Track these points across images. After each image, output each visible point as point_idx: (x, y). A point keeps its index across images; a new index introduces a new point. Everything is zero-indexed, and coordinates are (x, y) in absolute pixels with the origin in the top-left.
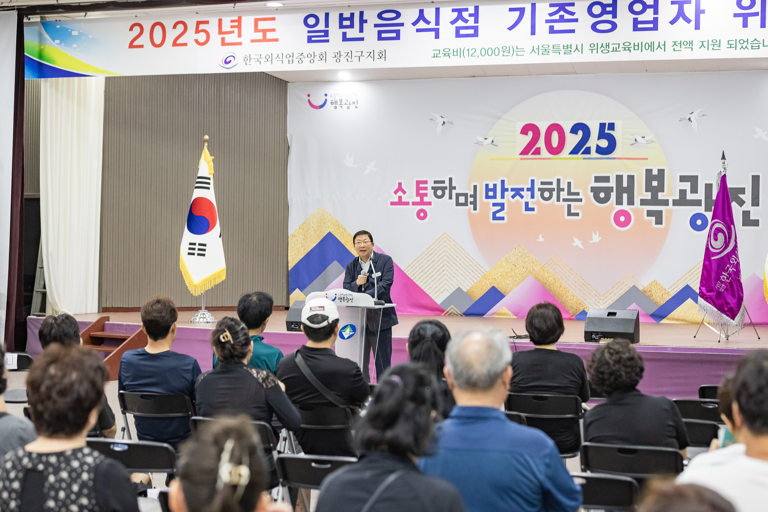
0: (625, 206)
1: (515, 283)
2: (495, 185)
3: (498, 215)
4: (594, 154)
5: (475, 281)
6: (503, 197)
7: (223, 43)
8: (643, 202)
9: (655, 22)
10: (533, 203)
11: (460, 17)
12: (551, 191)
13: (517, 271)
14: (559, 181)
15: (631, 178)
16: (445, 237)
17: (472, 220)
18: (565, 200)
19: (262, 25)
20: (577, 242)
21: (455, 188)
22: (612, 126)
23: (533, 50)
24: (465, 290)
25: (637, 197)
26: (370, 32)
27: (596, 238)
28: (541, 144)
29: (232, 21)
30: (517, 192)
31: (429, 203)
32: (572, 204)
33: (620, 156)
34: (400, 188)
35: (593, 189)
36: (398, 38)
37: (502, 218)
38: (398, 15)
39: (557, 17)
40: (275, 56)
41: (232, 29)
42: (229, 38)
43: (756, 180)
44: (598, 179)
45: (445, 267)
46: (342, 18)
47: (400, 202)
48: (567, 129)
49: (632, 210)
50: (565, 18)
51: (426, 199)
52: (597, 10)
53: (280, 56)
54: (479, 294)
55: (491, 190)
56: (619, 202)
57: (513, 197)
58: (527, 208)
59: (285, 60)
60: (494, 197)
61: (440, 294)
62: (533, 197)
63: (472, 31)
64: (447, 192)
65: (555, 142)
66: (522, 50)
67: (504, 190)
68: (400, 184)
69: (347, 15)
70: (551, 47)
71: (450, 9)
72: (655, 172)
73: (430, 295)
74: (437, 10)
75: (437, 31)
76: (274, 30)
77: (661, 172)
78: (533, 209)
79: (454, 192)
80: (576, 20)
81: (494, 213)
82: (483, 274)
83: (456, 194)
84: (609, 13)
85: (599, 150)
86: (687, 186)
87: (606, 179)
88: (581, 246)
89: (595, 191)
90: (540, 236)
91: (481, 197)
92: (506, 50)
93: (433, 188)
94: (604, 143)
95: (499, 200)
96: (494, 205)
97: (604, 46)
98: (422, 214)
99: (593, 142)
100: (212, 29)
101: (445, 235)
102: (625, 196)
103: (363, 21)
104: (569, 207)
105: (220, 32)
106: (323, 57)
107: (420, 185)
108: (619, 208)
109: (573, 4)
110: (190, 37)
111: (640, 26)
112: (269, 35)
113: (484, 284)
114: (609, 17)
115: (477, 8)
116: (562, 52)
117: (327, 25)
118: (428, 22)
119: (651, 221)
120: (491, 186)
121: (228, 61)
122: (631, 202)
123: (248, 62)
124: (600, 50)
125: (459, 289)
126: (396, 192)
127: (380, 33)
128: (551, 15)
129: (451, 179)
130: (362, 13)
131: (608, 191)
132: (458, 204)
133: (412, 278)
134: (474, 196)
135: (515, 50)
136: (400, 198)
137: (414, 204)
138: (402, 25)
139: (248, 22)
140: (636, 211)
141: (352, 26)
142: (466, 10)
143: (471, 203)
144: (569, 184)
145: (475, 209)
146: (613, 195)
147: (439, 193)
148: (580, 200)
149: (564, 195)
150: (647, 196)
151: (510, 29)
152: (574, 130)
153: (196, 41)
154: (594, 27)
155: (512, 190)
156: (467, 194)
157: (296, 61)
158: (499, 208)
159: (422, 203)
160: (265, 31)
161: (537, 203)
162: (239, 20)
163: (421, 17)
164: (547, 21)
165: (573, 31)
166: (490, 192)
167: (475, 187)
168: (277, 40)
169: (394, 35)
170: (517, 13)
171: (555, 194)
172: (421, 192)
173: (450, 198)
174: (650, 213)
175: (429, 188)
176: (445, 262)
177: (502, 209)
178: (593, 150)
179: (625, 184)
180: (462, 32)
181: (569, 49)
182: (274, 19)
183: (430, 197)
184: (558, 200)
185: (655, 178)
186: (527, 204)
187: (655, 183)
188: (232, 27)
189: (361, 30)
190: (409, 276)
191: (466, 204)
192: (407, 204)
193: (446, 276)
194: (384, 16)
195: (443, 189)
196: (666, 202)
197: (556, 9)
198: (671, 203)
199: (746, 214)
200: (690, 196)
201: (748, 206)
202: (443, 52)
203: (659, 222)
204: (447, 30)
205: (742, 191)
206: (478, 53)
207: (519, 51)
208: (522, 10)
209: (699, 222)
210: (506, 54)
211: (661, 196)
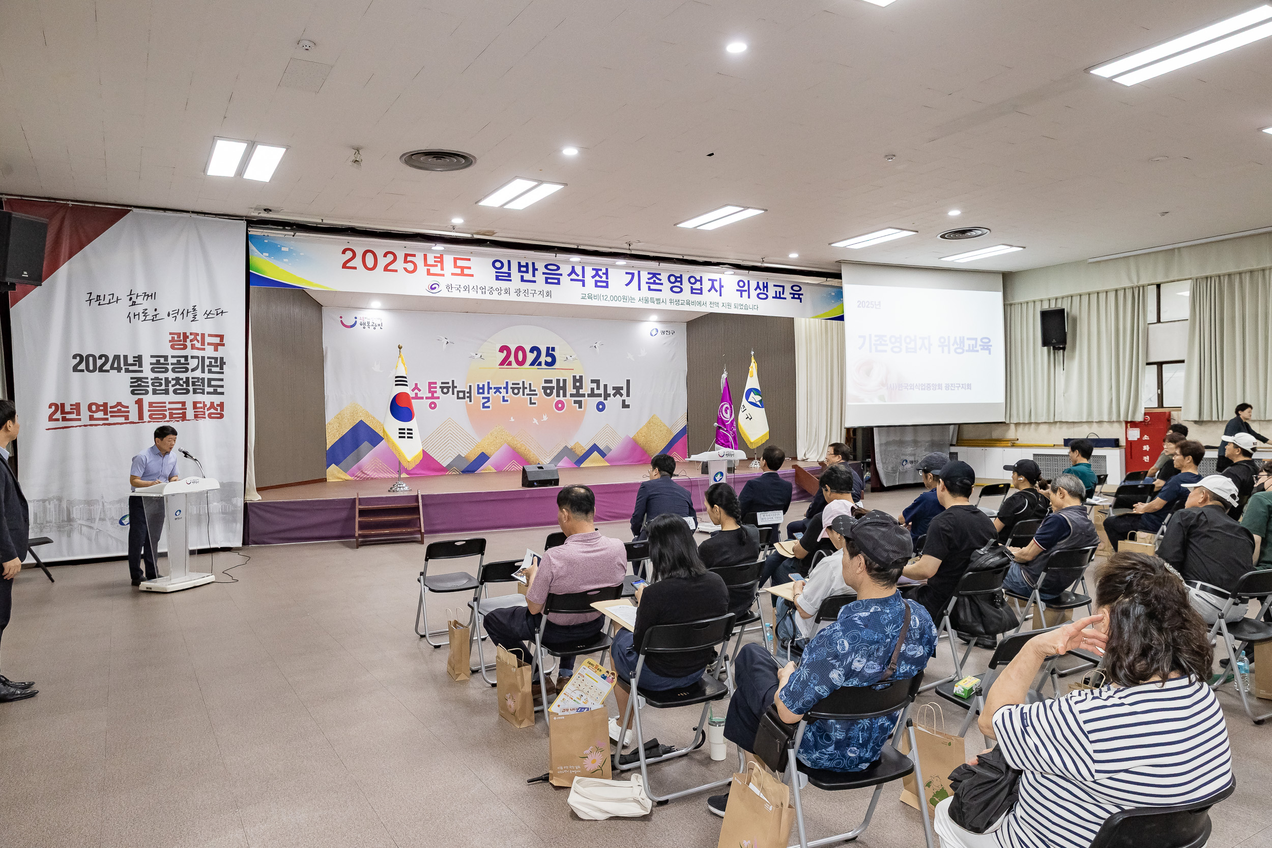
0: (561, 398)
1: (496, 449)
2: (484, 385)
3: (485, 405)
4: (543, 366)
5: (471, 449)
6: (488, 393)
7: (429, 273)
8: (572, 395)
9: (701, 289)
10: (507, 397)
11: (597, 274)
12: (519, 389)
13: (497, 441)
14: (523, 382)
15: (565, 381)
16: (449, 420)
17: (468, 408)
18: (528, 395)
19: (459, 263)
20: (535, 421)
21: (456, 387)
22: (553, 349)
23: (640, 300)
24: (464, 456)
25: (568, 393)
26: (540, 277)
27: (545, 418)
28: (512, 359)
29: (435, 257)
30: (498, 390)
31: (438, 398)
32: (532, 397)
33: (558, 368)
34: (416, 387)
35: (543, 388)
36: (558, 283)
37: (489, 407)
38: (558, 268)
39: (652, 281)
40: (471, 287)
41: (436, 264)
42: (433, 270)
43: (628, 381)
44: (546, 381)
45: (450, 441)
46: (520, 265)
47: (417, 397)
48: (528, 350)
49: (565, 400)
50: (656, 282)
51: (435, 395)
52: (673, 279)
53: (475, 287)
54: (473, 457)
55: (481, 388)
56: (558, 395)
57: (495, 393)
58: (504, 400)
59: (479, 291)
60: (483, 393)
61: (447, 459)
62: (507, 393)
63: (604, 284)
64: (451, 390)
65: (520, 358)
66: (634, 299)
67: (489, 388)
68: (416, 384)
69: (523, 263)
70: (649, 299)
71: (591, 268)
72: (578, 378)
73: (439, 461)
74: (583, 268)
75: (583, 282)
76: (469, 268)
77: (581, 377)
78: (507, 401)
79: (456, 390)
80: (662, 284)
81: (484, 404)
82: (475, 445)
84: (678, 282)
85: (547, 364)
86: (594, 386)
87: (550, 382)
88: (537, 423)
89: (545, 388)
90: (512, 418)
91: (474, 393)
92: (624, 298)
93: (440, 387)
94: (549, 360)
95: (486, 395)
96: (483, 398)
97: (677, 301)
98: (433, 406)
99: (543, 358)
100: (418, 261)
102: (561, 392)
103: (535, 270)
104: (531, 398)
105: (426, 264)
106: (507, 291)
107: (431, 385)
108: (558, 399)
109: (660, 274)
110: (399, 264)
111: (694, 291)
112: (466, 271)
113: (476, 451)
114: (678, 284)
115: (607, 270)
116: (656, 302)
117: (509, 269)
118: (578, 275)
119: (576, 407)
120: (481, 386)
121: (433, 287)
122: (565, 395)
123: (450, 290)
124: (675, 303)
125: (459, 455)
126: (413, 390)
127: (547, 279)
128: (649, 279)
129: (453, 381)
130: (533, 264)
131: (552, 388)
132: (458, 398)
134: (470, 392)
135: (630, 298)
136: (416, 394)
137: (427, 398)
138: (561, 275)
139: (448, 260)
140: (567, 401)
141: (527, 272)
142: (601, 270)
143: (468, 397)
144: (530, 384)
145: (471, 401)
146: (555, 391)
147: (445, 390)
148: (536, 395)
149: (527, 391)
150: (574, 391)
151: (627, 285)
152: (532, 351)
153: (405, 269)
154: (671, 289)
155: (495, 388)
156: (465, 391)
157: (487, 292)
158: (486, 400)
159: (433, 397)
160: (462, 268)
161: (510, 397)
162: (441, 257)
163: (573, 271)
164: (647, 283)
165: (661, 290)
166: (480, 389)
167: (470, 386)
168: (472, 276)
169: (556, 281)
170: (630, 276)
171: (521, 390)
172: (432, 390)
173: (453, 394)
174: (575, 402)
175: (438, 387)
176: (449, 438)
177: (488, 401)
178: (543, 363)
179: (561, 385)
180: (599, 284)
181: (659, 301)
182: (469, 260)
183: (439, 393)
184: (524, 395)
185: (578, 381)
186: (503, 397)
187: (578, 384)
188: (435, 261)
189: (534, 276)
191: (464, 398)
192: (422, 398)
193: (450, 448)
194: (549, 267)
195: (448, 388)
196: (583, 395)
197: (651, 276)
198: (586, 395)
199: (624, 401)
200: (596, 392)
201: (624, 397)
202: (587, 296)
203: (580, 407)
204: (590, 282)
205: (622, 388)
206: (608, 299)
207: (632, 299)
208: (633, 274)
209: (601, 407)
210: (625, 300)
211: (581, 392)
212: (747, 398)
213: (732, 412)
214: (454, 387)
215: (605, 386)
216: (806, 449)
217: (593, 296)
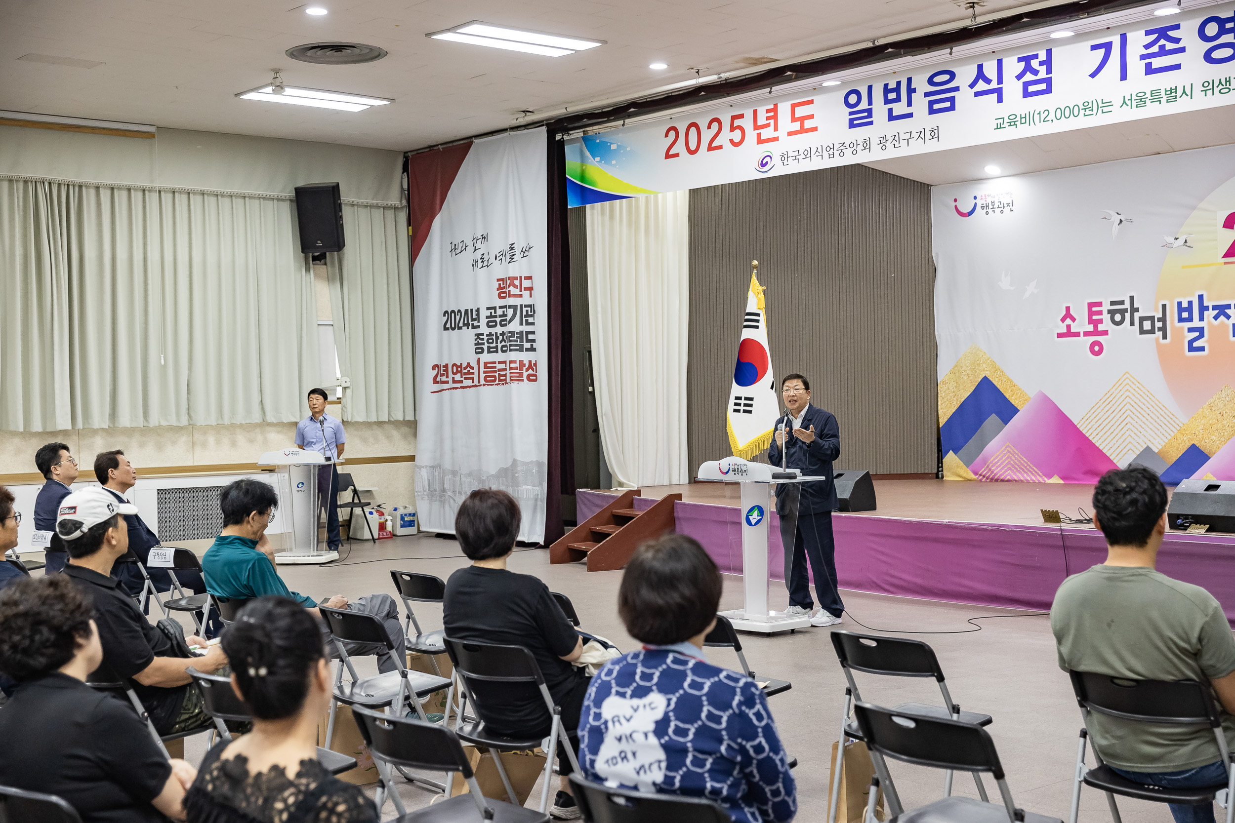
1: (1223, 439)
2: (1190, 303)
3: (1195, 344)
5: (1169, 437)
6: (1201, 319)
7: (759, 140)
11: (1028, 68)
13: (1225, 422)
16: (1127, 378)
17: (1162, 353)
19: (800, 112)
21: (1137, 310)
23: (1124, 102)
24: (1156, 451)
26: (920, 103)
29: (768, 111)
30: (1222, 310)
31: (1105, 333)
34: (1068, 315)
36: (952, 108)
37: (1202, 349)
38: (952, 75)
39: (1155, 49)
40: (814, 151)
41: (768, 122)
42: (766, 133)
45: (1129, 419)
46: (887, 90)
47: (1069, 334)
50: (1167, 48)
51: (1101, 327)
52: (1212, 29)
53: (820, 150)
54: (1175, 455)
55: (1185, 310)
57: (1216, 318)
59: (826, 155)
60: (1190, 319)
61: (1124, 455)
63: (1043, 86)
64: (1128, 315)
66: (1109, 104)
67: (1203, 309)
68: (1068, 308)
69: (892, 85)
70: (1148, 95)
71: (1015, 58)
73: (1111, 458)
74: (1000, 62)
75: (999, 92)
76: (811, 117)
79: (1137, 315)
80: (1183, 50)
81: (1191, 342)
82: (1178, 428)
83: (1140, 318)
84: (1229, 31)
91: (1172, 321)
92: (1087, 107)
93: (1109, 311)
95: (1196, 323)
96: (1190, 330)
97: (1223, 82)
98: (1097, 348)
100: (747, 123)
101: (1127, 375)
103: (911, 91)
105: (756, 127)
106: (867, 145)
107: (1093, 308)
109: (1177, 27)
110: (725, 137)
112: (808, 124)
113: (1180, 441)
114: (1229, 38)
115: (1049, 52)
116: (1164, 100)
117: (870, 102)
118: (988, 81)
120: (1185, 305)
121: (764, 162)
123: (785, 162)
124: (1217, 90)
125: (1148, 449)
126: (1063, 320)
127: (931, 103)
128: (1147, 47)
129: (1132, 298)
130: (909, 80)
132: (1142, 332)
133: (1087, 435)
134: (1163, 319)
135: (1100, 105)
136: (1069, 327)
137: (1086, 334)
138: (957, 89)
139: (784, 109)
141: (898, 99)
142: (1036, 56)
143: (1160, 329)
145: (1165, 337)
147: (1118, 317)
151: (1093, 75)
153: (731, 141)
154: (1208, 57)
155: (1215, 308)
156: (1154, 317)
157: (837, 153)
158: (1197, 334)
159: (1096, 332)
160: (802, 120)
162: (775, 109)
163: (981, 75)
164: (1142, 57)
165: (1178, 67)
166: (1184, 312)
167: (1164, 306)
168: (815, 129)
169: (948, 104)
170: (1102, 52)
172: (1094, 317)
173: (1132, 324)
175: (1105, 312)
176: (1128, 412)
177: (1202, 336)
180: (1031, 89)
181: (1174, 94)
182: (811, 102)
183: (1106, 324)
188: (768, 118)
189: (909, 104)
190: (1084, 432)
191: (1152, 331)
192: (1077, 334)
193: (1129, 432)
194: (936, 79)
195: (1123, 312)
197: (1154, 37)
202: (1006, 120)
204: (1012, 87)
206: (1052, 116)
207: (1106, 104)
208: (1108, 46)
210: (1088, 112)
214: (1134, 310)
217: (1018, 118)
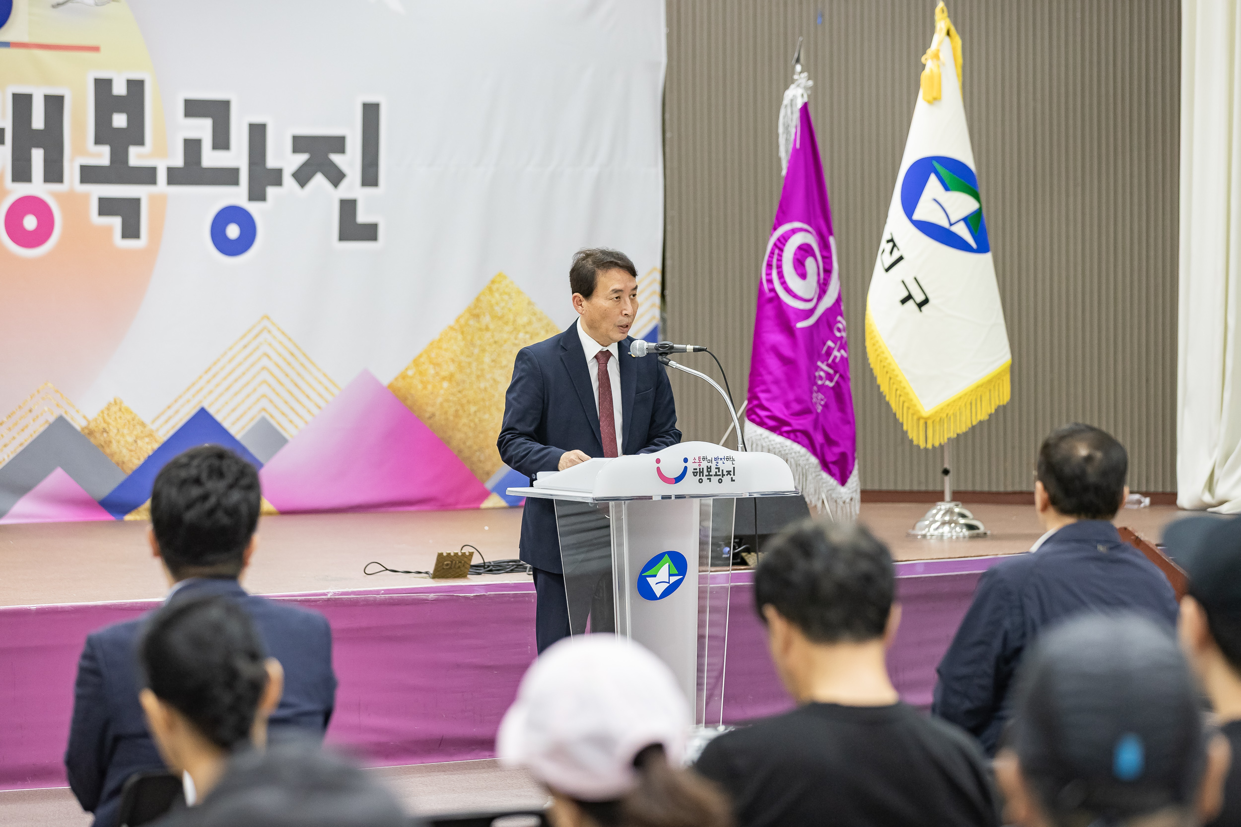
0: (37, 187)
8: (89, 174)
15: (55, 104)
25: (72, 160)
33: (25, 39)
43: (371, 112)
49: (57, 196)
56: (21, 172)
72: (119, 89)
77: (136, 87)
86: (202, 129)
102: (38, 156)
108: (21, 190)
119: (109, 229)
122: (54, 174)
140: (64, 199)
146: (6, 153)
150: (99, 155)
174: (107, 207)
179: (38, 121)
185: (119, 104)
187: (120, 120)
196: (147, 176)
198: (162, 176)
199: (348, 207)
200: (211, 158)
201: (351, 187)
203: (131, 230)
205: (338, 144)
209: (233, 231)
211: (136, 157)
212: (910, 205)
213: (828, 271)
215: (257, 133)
216: (1217, 454)
